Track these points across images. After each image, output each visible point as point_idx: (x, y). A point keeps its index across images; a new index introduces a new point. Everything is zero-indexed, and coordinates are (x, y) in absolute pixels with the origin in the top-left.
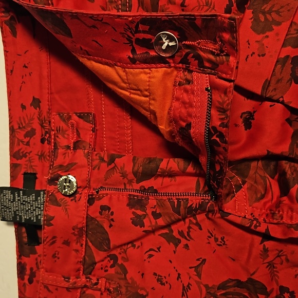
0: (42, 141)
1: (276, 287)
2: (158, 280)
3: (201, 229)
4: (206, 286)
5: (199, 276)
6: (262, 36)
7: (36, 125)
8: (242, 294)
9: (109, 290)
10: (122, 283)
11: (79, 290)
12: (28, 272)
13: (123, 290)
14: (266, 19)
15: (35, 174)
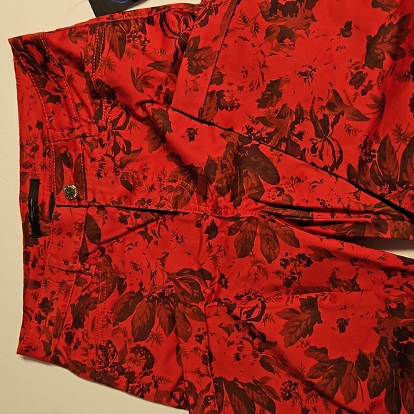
0: (44, 155)
1: (218, 274)
2: (134, 267)
3: (167, 229)
4: (168, 273)
5: (163, 265)
6: (195, 76)
7: (39, 142)
8: (193, 280)
9: (98, 275)
10: (108, 269)
11: (76, 274)
12: (32, 259)
13: (109, 275)
14: (197, 64)
15: (39, 180)
